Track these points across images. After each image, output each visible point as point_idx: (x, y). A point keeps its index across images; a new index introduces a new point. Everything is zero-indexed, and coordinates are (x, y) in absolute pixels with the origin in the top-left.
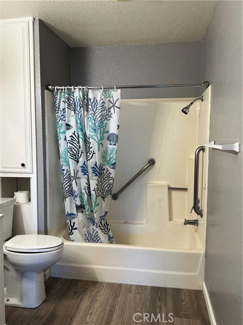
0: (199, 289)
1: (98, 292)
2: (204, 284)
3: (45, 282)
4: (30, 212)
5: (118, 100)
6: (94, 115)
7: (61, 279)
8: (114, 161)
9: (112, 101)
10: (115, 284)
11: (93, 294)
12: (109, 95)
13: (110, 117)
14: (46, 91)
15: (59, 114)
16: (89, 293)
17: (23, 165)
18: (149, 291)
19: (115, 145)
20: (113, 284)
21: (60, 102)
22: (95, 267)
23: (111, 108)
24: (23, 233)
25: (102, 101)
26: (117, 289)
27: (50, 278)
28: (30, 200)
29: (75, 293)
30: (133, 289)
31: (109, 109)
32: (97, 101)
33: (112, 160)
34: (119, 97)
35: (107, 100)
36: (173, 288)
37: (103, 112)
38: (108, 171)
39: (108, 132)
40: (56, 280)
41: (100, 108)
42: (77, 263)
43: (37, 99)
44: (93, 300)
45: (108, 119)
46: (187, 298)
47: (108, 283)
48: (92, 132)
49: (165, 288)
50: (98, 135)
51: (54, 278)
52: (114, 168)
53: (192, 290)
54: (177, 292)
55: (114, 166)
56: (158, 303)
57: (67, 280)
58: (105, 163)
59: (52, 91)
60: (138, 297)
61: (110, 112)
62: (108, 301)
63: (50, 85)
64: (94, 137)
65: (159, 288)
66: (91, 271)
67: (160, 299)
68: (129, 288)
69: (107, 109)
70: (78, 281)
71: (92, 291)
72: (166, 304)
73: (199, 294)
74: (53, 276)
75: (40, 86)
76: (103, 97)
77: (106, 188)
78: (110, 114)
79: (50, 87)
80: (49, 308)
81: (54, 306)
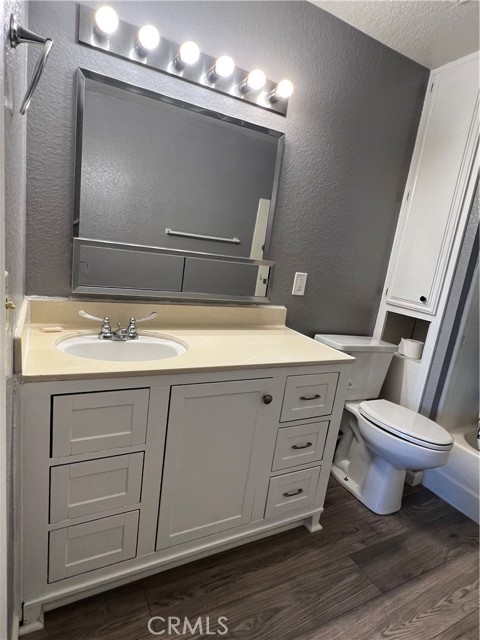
17: (423, 299)
28: (420, 357)
51: (427, 489)
80: (397, 528)
81: (406, 530)
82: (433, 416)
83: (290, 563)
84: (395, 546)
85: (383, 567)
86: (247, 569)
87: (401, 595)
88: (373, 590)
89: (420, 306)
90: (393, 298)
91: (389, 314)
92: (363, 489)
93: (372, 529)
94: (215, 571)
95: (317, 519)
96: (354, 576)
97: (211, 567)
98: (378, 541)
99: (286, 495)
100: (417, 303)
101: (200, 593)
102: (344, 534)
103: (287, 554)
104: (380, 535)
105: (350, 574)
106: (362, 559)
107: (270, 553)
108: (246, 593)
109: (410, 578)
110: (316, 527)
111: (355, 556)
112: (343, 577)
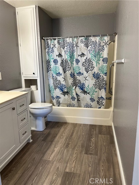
0: (110, 125)
1: (67, 126)
2: (112, 123)
3: (45, 123)
4: (38, 94)
5: (108, 41)
6: (95, 49)
7: (51, 122)
8: (106, 72)
9: (105, 42)
10: (74, 123)
11: (65, 127)
12: (103, 39)
13: (104, 50)
14: (42, 40)
15: (50, 50)
16: (63, 126)
17: (34, 74)
18: (88, 126)
19: (106, 63)
20: (73, 123)
21: (51, 45)
22: (66, 116)
23: (104, 45)
24: (35, 102)
25: (99, 42)
26: (75, 125)
27: (47, 121)
28: (37, 89)
29: (58, 126)
30: (82, 125)
31: (103, 46)
32: (96, 42)
33: (105, 71)
34: (109, 40)
35: (102, 42)
36: (99, 125)
37: (100, 48)
38: (103, 77)
39: (103, 57)
40: (50, 122)
41: (98, 46)
42: (58, 115)
43: (39, 44)
44: (65, 129)
45: (103, 51)
46: (105, 128)
47: (71, 123)
48: (93, 57)
49: (96, 125)
50: (97, 59)
51: (49, 121)
52: (106, 75)
53: (107, 126)
54: (101, 126)
55: (106, 74)
56: (92, 130)
57: (54, 122)
58: (101, 73)
59: (44, 40)
60: (84, 128)
61: (104, 47)
62: (71, 129)
63: (43, 37)
64: (94, 59)
65: (93, 125)
66: (64, 118)
67: (93, 129)
68: (80, 125)
69: (102, 46)
70: (58, 122)
71: (65, 126)
72: (95, 130)
73: (110, 127)
74: (48, 120)
75: (39, 38)
76: (100, 40)
77: (102, 85)
78: (104, 48)
79: (44, 38)
80: (48, 131)
81: (49, 130)
82: (45, 102)
83: (30, 150)
84: (49, 134)
85: (49, 138)
86: (22, 157)
87: (55, 140)
88: (50, 143)
89: (34, 76)
90: (25, 75)
91: (25, 80)
92: (36, 128)
93: (43, 134)
94: (14, 163)
95: (31, 139)
96: (45, 143)
97: (12, 163)
98: (45, 135)
99: (23, 134)
100: (32, 75)
101: (14, 169)
102: (38, 138)
103: (28, 149)
104: (45, 134)
105: (44, 143)
106: (44, 140)
107: (25, 151)
108: (25, 161)
109: (55, 137)
110: (31, 141)
111: (43, 140)
112: (43, 145)
